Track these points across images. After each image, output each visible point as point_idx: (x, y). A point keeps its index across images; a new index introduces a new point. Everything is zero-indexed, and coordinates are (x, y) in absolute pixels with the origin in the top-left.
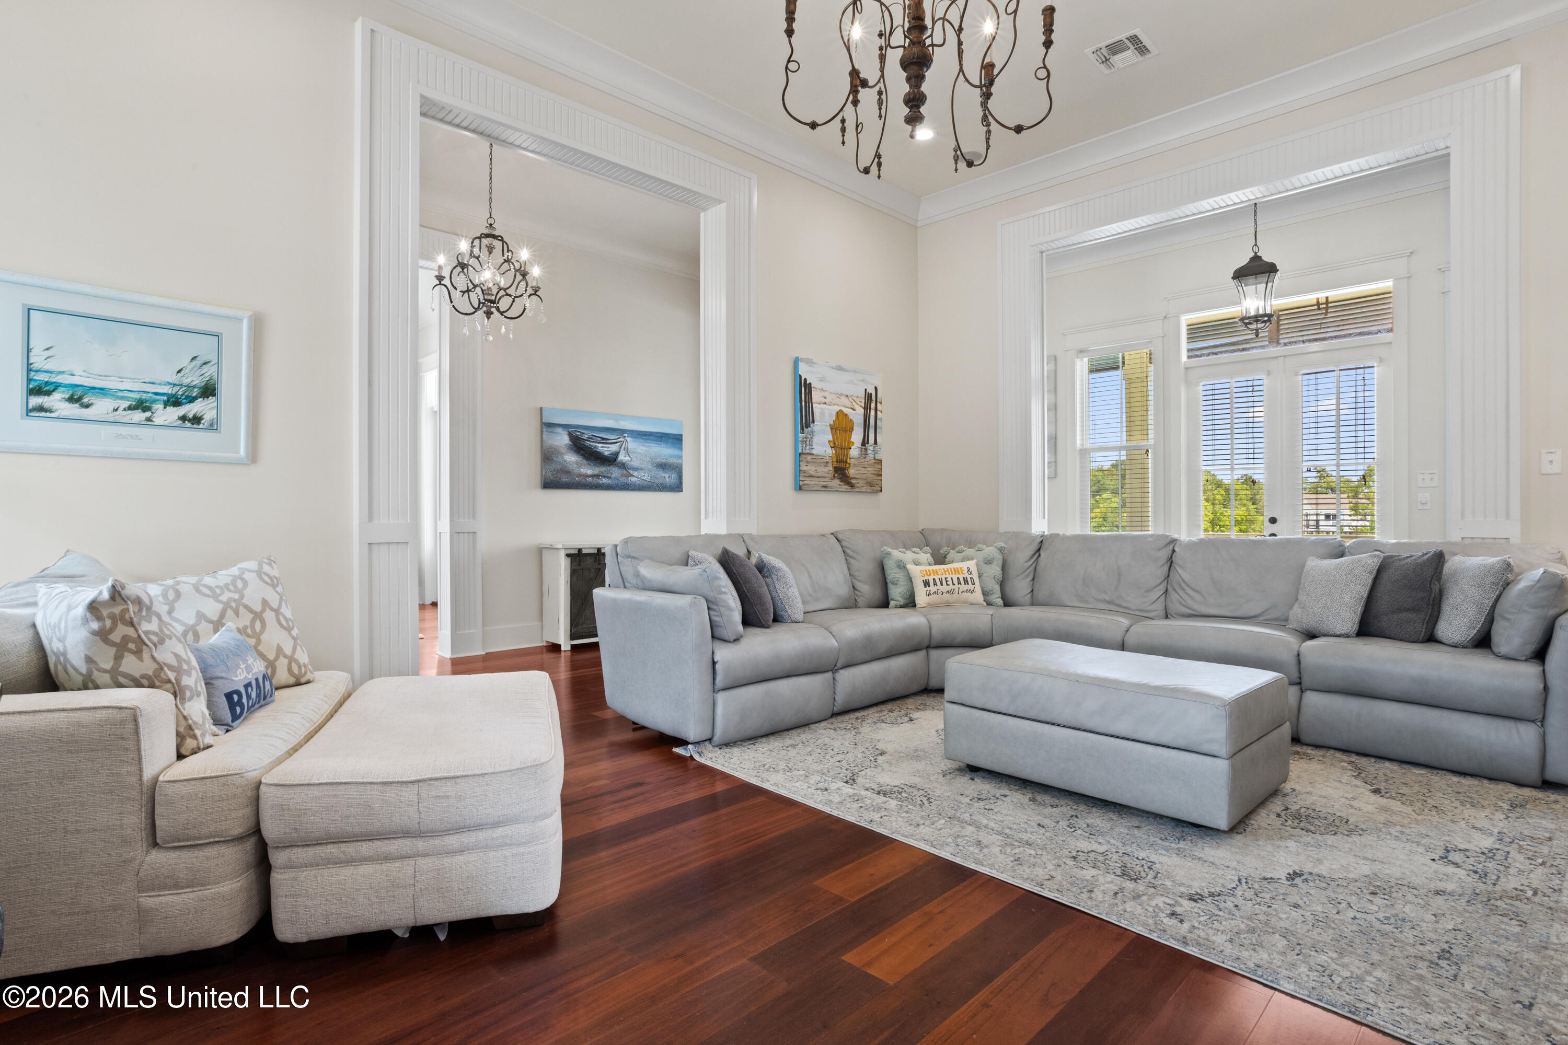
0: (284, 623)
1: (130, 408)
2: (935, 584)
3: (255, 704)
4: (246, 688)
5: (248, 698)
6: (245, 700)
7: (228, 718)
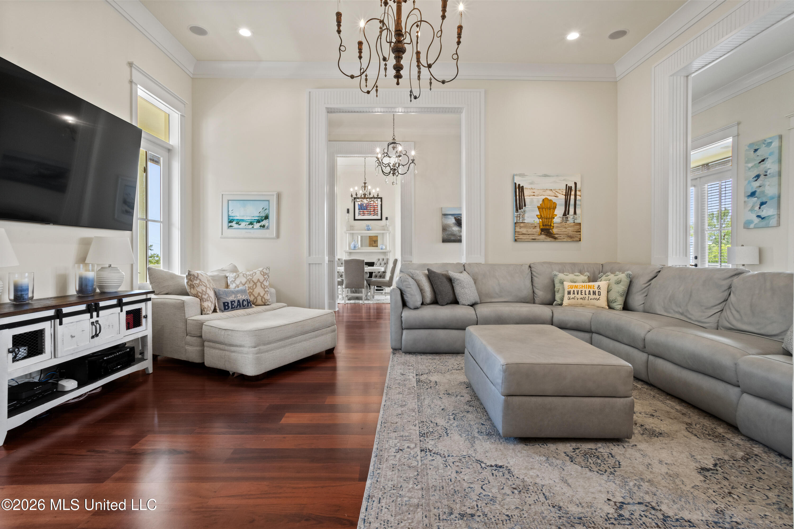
0: (263, 286)
1: (249, 224)
2: (574, 293)
3: (237, 307)
4: (232, 302)
5: (232, 305)
6: (230, 305)
7: (223, 309)
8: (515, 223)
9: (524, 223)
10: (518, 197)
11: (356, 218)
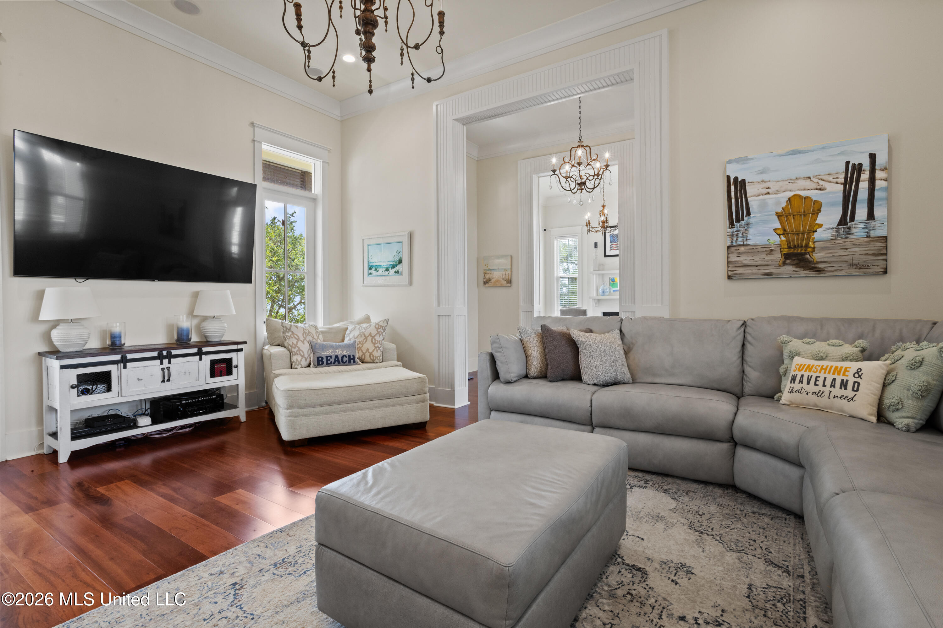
2: (801, 382)
3: (334, 363)
4: (327, 357)
5: (327, 360)
6: (324, 360)
7: (316, 364)
8: (729, 247)
9: (747, 245)
10: (733, 201)
11: (607, 254)
